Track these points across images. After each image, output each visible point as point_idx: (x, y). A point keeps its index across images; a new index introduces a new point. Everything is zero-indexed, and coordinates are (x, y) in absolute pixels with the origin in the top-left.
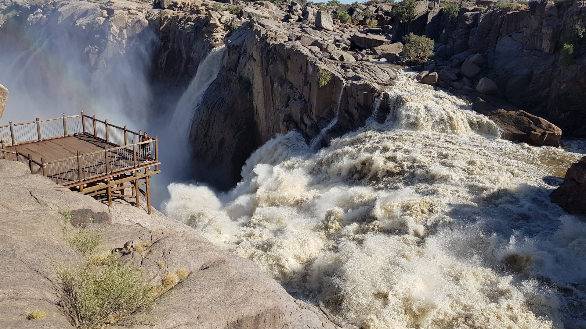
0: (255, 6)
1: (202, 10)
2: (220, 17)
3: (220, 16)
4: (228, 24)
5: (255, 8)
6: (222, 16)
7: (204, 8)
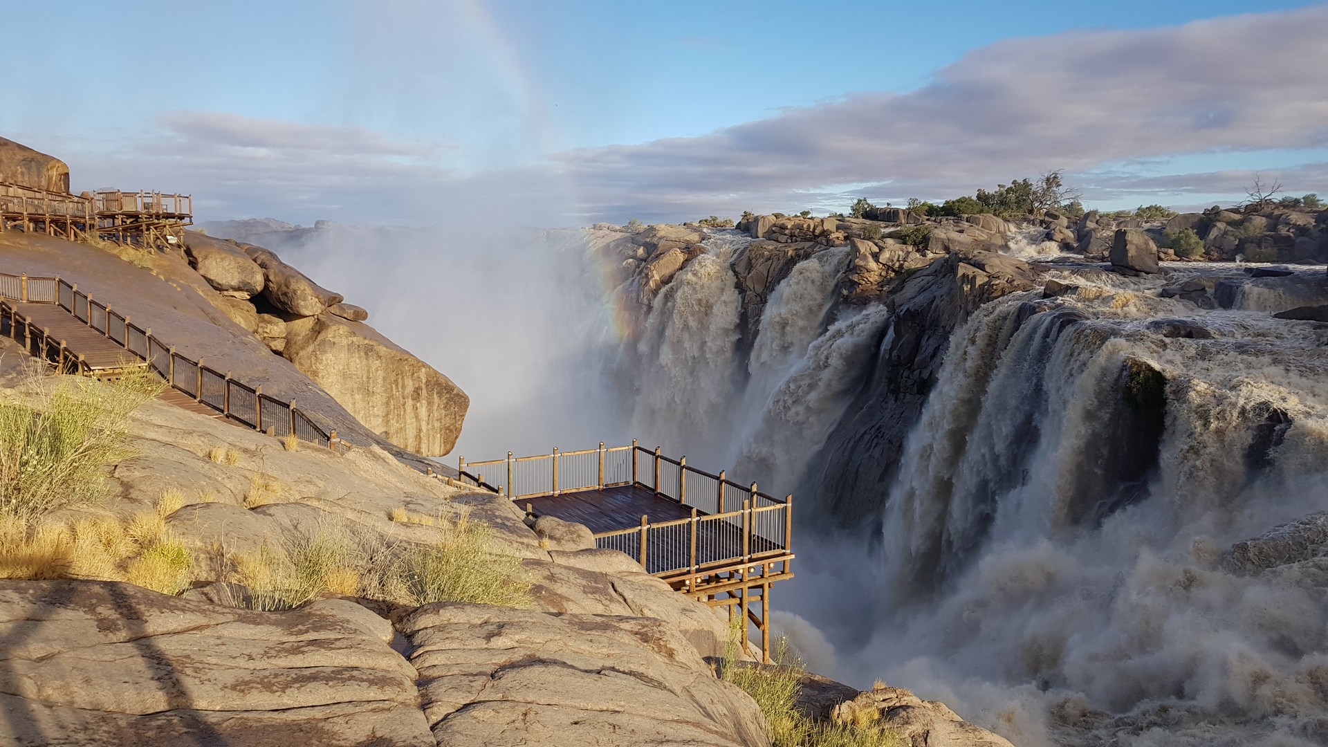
0: (957, 226)
1: (838, 238)
2: (878, 251)
3: (876, 249)
4: (894, 265)
5: (958, 229)
6: (881, 249)
7: (841, 235)
